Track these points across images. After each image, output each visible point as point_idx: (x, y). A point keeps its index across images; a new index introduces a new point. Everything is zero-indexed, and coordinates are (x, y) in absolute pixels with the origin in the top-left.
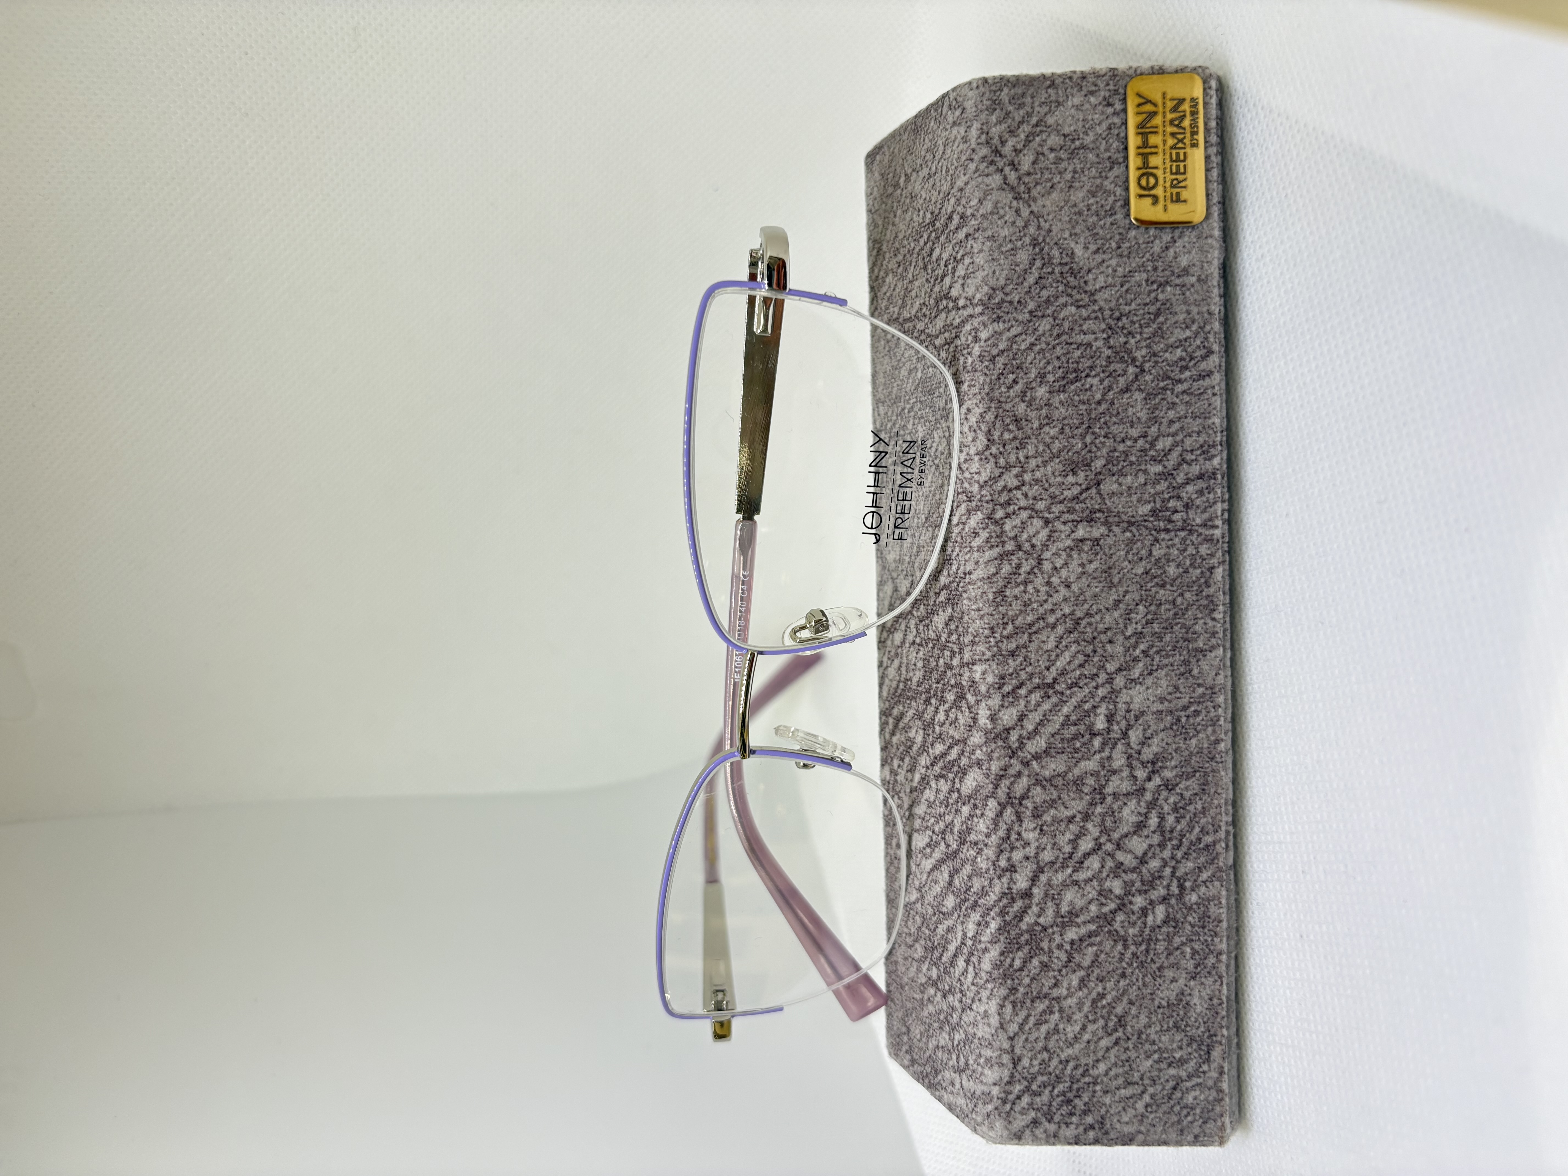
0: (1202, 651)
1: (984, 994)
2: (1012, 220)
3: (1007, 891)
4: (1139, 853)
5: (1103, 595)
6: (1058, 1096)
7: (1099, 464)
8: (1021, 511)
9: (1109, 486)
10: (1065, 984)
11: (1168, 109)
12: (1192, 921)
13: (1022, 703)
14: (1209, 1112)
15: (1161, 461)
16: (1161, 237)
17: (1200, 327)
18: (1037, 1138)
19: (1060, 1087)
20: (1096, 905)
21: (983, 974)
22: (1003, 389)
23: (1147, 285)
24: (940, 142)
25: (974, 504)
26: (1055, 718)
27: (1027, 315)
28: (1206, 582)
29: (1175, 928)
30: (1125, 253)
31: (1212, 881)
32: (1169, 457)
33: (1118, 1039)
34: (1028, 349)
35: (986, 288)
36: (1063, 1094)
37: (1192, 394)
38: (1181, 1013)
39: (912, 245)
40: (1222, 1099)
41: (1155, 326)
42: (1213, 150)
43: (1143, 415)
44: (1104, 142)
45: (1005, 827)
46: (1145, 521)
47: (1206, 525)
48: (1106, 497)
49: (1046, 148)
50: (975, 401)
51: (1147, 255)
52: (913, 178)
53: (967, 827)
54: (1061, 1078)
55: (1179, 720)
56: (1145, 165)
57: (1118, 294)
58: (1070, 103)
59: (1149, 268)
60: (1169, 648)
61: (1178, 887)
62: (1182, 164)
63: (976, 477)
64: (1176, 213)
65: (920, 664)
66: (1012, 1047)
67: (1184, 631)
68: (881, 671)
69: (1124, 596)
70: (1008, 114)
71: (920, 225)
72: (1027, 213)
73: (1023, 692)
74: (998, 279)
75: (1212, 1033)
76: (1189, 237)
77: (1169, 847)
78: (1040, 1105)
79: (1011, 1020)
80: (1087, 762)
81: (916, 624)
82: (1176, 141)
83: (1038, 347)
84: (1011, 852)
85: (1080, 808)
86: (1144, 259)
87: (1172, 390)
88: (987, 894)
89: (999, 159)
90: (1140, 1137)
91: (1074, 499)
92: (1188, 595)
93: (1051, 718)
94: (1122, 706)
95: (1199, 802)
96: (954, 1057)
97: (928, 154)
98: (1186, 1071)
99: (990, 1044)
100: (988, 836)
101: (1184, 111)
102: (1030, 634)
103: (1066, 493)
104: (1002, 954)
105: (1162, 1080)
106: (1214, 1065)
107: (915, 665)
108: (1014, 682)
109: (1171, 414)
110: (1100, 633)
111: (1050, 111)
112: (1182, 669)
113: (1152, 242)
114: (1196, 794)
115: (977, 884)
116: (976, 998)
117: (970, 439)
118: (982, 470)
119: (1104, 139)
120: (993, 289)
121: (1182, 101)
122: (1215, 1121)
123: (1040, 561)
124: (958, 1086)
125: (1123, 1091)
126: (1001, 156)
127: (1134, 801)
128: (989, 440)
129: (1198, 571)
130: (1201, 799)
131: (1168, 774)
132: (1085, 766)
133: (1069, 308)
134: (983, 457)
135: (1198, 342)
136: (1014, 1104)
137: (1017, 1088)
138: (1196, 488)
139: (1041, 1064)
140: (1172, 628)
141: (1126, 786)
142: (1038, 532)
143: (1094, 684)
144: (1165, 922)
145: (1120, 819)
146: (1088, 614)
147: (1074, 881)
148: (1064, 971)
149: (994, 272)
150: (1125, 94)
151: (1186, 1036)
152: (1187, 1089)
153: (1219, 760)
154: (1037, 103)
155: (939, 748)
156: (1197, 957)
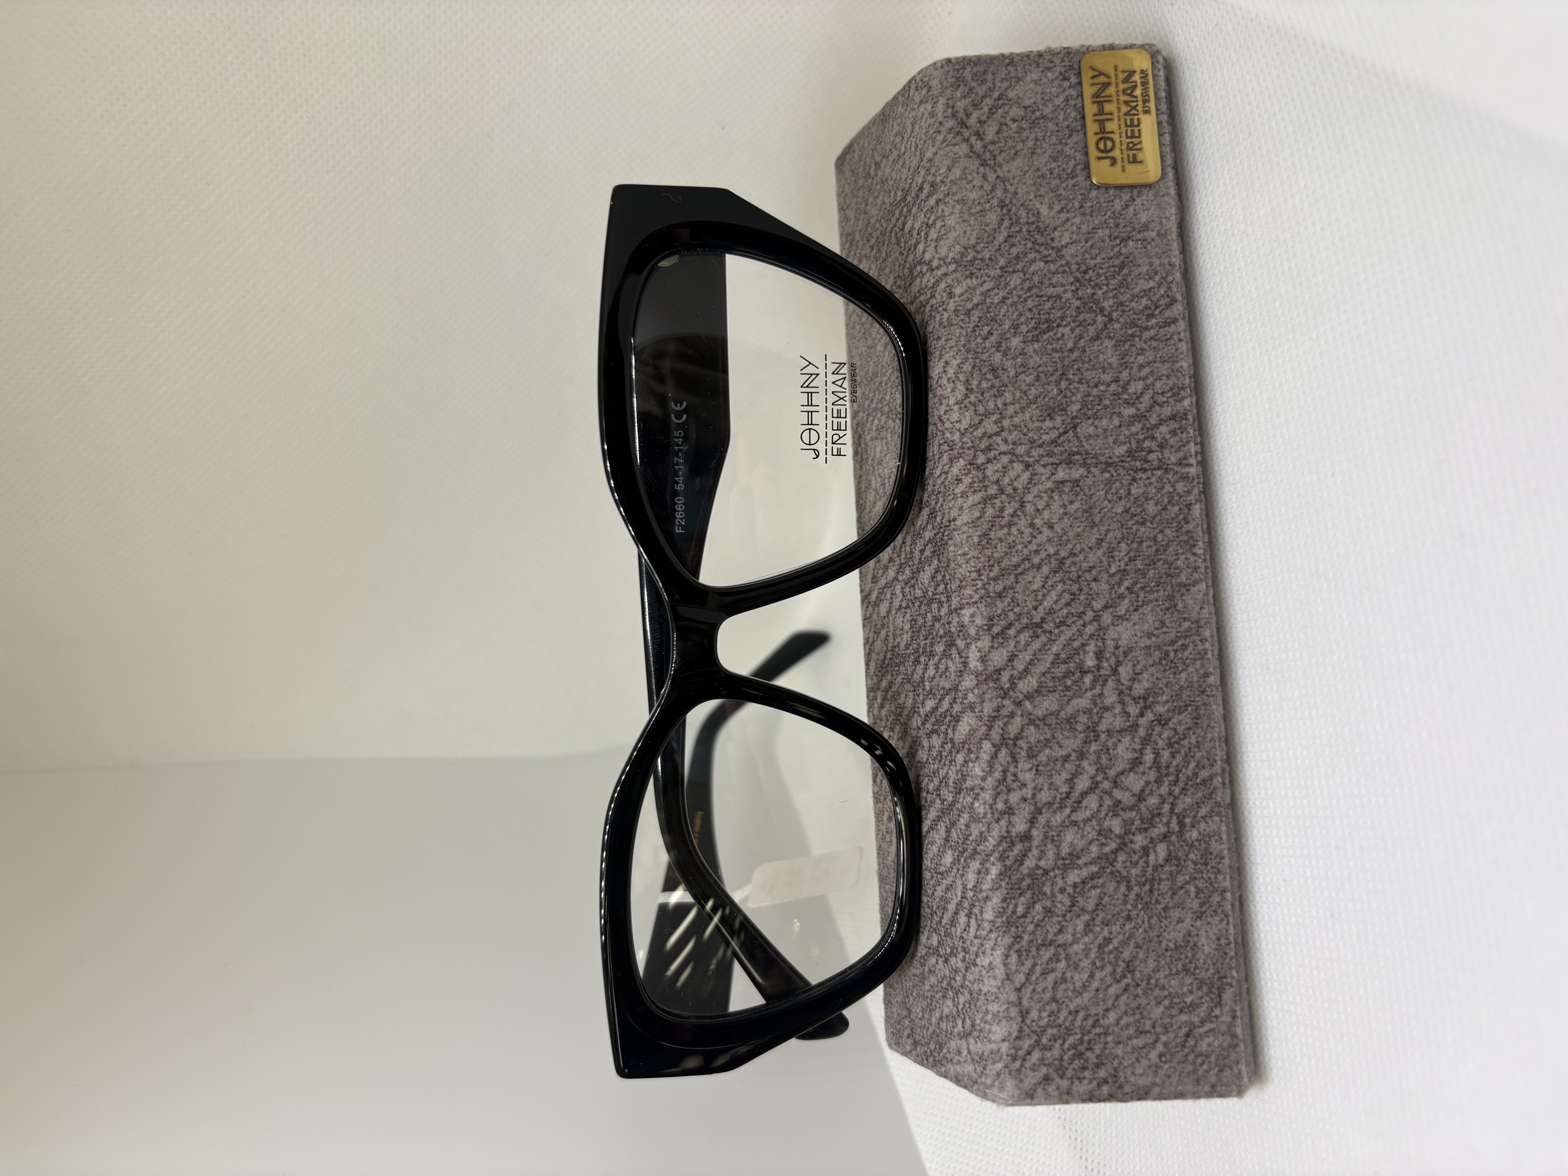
0: (1185, 586)
1: (988, 945)
2: (979, 184)
3: (1005, 834)
4: (1137, 789)
5: (1086, 534)
6: (1069, 1049)
7: (1075, 408)
8: (1002, 456)
9: (1086, 428)
10: (1070, 930)
11: (1120, 80)
12: (1195, 859)
13: (1012, 643)
14: (1224, 1059)
15: (1133, 404)
16: (1120, 197)
17: (1163, 278)
18: (1050, 1096)
19: (1071, 1040)
20: (1098, 846)
21: (986, 924)
22: (979, 340)
23: (1111, 240)
24: (908, 123)
25: (956, 452)
26: (1046, 656)
27: (998, 271)
28: (1185, 519)
29: (1177, 866)
30: (1088, 212)
31: (1211, 817)
32: (1141, 400)
33: (1128, 985)
34: (1001, 302)
35: (958, 248)
36: (1074, 1047)
37: (1159, 340)
38: (1190, 955)
39: (885, 225)
40: (1236, 1045)
41: (1120, 278)
42: (1164, 118)
43: (1114, 361)
44: (1062, 112)
45: (1000, 769)
46: (1122, 461)
47: (1180, 464)
48: (1084, 440)
49: (1008, 119)
50: (952, 354)
51: (1109, 213)
52: (882, 165)
53: (962, 775)
54: (1072, 1030)
55: (1167, 654)
56: (1102, 130)
57: (1083, 249)
58: (1028, 79)
59: (1112, 225)
60: (1153, 584)
61: (1178, 824)
62: (1136, 129)
63: (957, 425)
64: (1133, 175)
65: (907, 627)
66: (1020, 998)
67: (1166, 566)
68: (867, 647)
69: (1106, 535)
70: (971, 89)
71: (891, 205)
72: (994, 178)
73: (1012, 632)
74: (969, 239)
75: (1222, 974)
76: (1147, 195)
77: (1166, 783)
78: (1051, 1061)
79: (1017, 970)
80: (1080, 700)
81: (902, 588)
82: (1129, 108)
83: (1011, 300)
84: (1007, 794)
85: (1075, 747)
86: (1106, 217)
87: (1140, 337)
88: (986, 839)
89: (965, 130)
90: (1156, 1090)
91: (1052, 442)
92: (1168, 532)
93: (1041, 657)
94: (1110, 644)
95: (1193, 737)
96: (959, 1022)
97: (897, 138)
98: (1198, 1016)
99: (996, 998)
100: (984, 779)
101: (1136, 82)
102: (1016, 575)
103: (1044, 437)
104: (1004, 900)
105: (1175, 1027)
106: (1226, 1009)
107: (902, 629)
108: (1002, 623)
109: (1141, 359)
110: (1085, 571)
111: (1010, 86)
112: (1167, 605)
113: (1113, 201)
114: (1189, 728)
115: (975, 830)
116: (980, 951)
117: (949, 390)
118: (962, 418)
119: (1062, 109)
120: (965, 248)
121: (1133, 73)
122: (1231, 1068)
123: (1022, 505)
124: (965, 1052)
125: (1135, 1041)
126: (966, 127)
127: (1128, 738)
128: (967, 389)
129: (1177, 508)
130: (1194, 733)
131: (1160, 709)
132: (1078, 705)
133: (1038, 263)
134: (963, 406)
135: (1162, 291)
136: (1024, 1060)
137: (1027, 1043)
138: (1169, 428)
139: (1050, 1016)
140: (1154, 564)
141: (1119, 723)
142: (1019, 476)
143: (1081, 622)
144: (1167, 860)
145: (1115, 756)
146: (1072, 554)
147: (1073, 821)
148: (1068, 916)
149: (965, 232)
150: (1080, 69)
151: (1196, 979)
152: (1200, 1036)
153: (1209, 693)
154: (998, 79)
155: (930, 704)
156: (1202, 896)
